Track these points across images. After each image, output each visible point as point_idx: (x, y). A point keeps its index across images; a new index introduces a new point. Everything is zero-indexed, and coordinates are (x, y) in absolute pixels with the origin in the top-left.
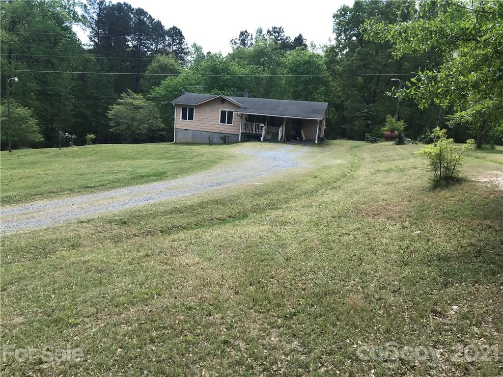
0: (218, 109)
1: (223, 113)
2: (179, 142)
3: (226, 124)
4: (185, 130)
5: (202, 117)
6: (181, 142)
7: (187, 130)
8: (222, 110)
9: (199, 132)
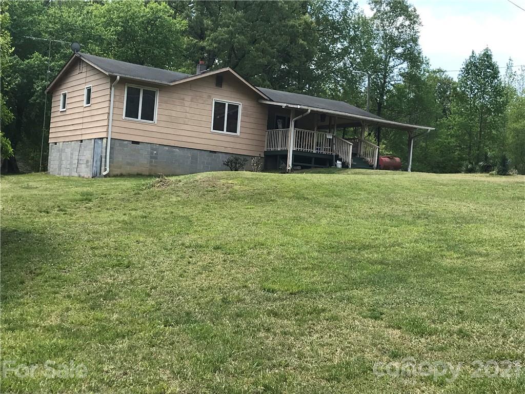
0: (209, 97)
1: (219, 107)
2: (118, 172)
3: (225, 132)
4: (134, 142)
5: (174, 114)
6: (123, 171)
7: (138, 143)
8: (217, 100)
9: (167, 148)
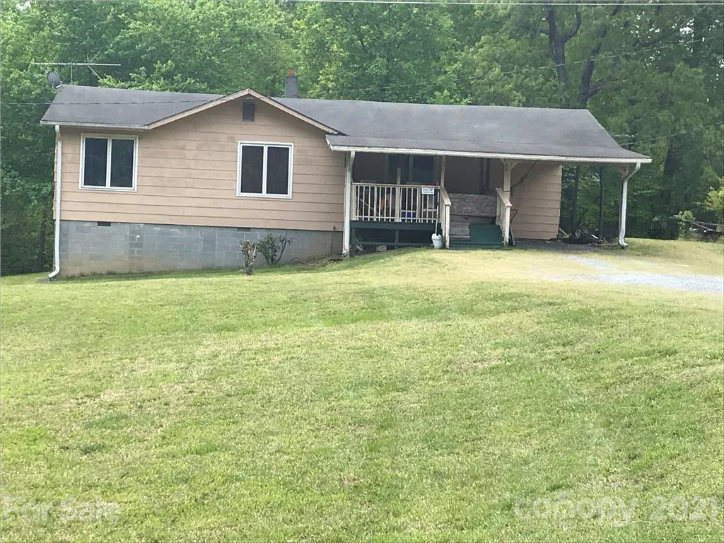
0: (232, 139)
1: (251, 154)
2: (76, 271)
3: (264, 194)
4: (100, 223)
5: (167, 173)
6: (86, 270)
7: (108, 224)
8: (249, 143)
9: (158, 229)
